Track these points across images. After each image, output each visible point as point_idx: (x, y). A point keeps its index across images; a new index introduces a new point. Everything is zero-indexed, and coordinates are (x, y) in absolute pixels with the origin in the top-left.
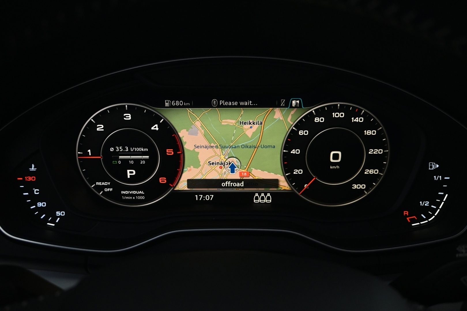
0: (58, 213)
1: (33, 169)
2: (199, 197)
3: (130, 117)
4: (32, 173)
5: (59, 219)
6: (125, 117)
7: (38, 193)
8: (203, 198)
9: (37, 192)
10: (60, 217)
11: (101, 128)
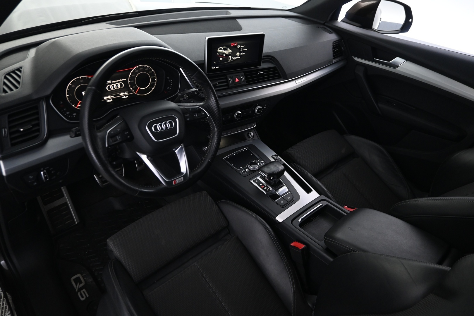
0: (74, 114)
1: (61, 103)
3: (82, 81)
6: (80, 81)
9: (65, 109)
10: (75, 115)
11: (73, 86)
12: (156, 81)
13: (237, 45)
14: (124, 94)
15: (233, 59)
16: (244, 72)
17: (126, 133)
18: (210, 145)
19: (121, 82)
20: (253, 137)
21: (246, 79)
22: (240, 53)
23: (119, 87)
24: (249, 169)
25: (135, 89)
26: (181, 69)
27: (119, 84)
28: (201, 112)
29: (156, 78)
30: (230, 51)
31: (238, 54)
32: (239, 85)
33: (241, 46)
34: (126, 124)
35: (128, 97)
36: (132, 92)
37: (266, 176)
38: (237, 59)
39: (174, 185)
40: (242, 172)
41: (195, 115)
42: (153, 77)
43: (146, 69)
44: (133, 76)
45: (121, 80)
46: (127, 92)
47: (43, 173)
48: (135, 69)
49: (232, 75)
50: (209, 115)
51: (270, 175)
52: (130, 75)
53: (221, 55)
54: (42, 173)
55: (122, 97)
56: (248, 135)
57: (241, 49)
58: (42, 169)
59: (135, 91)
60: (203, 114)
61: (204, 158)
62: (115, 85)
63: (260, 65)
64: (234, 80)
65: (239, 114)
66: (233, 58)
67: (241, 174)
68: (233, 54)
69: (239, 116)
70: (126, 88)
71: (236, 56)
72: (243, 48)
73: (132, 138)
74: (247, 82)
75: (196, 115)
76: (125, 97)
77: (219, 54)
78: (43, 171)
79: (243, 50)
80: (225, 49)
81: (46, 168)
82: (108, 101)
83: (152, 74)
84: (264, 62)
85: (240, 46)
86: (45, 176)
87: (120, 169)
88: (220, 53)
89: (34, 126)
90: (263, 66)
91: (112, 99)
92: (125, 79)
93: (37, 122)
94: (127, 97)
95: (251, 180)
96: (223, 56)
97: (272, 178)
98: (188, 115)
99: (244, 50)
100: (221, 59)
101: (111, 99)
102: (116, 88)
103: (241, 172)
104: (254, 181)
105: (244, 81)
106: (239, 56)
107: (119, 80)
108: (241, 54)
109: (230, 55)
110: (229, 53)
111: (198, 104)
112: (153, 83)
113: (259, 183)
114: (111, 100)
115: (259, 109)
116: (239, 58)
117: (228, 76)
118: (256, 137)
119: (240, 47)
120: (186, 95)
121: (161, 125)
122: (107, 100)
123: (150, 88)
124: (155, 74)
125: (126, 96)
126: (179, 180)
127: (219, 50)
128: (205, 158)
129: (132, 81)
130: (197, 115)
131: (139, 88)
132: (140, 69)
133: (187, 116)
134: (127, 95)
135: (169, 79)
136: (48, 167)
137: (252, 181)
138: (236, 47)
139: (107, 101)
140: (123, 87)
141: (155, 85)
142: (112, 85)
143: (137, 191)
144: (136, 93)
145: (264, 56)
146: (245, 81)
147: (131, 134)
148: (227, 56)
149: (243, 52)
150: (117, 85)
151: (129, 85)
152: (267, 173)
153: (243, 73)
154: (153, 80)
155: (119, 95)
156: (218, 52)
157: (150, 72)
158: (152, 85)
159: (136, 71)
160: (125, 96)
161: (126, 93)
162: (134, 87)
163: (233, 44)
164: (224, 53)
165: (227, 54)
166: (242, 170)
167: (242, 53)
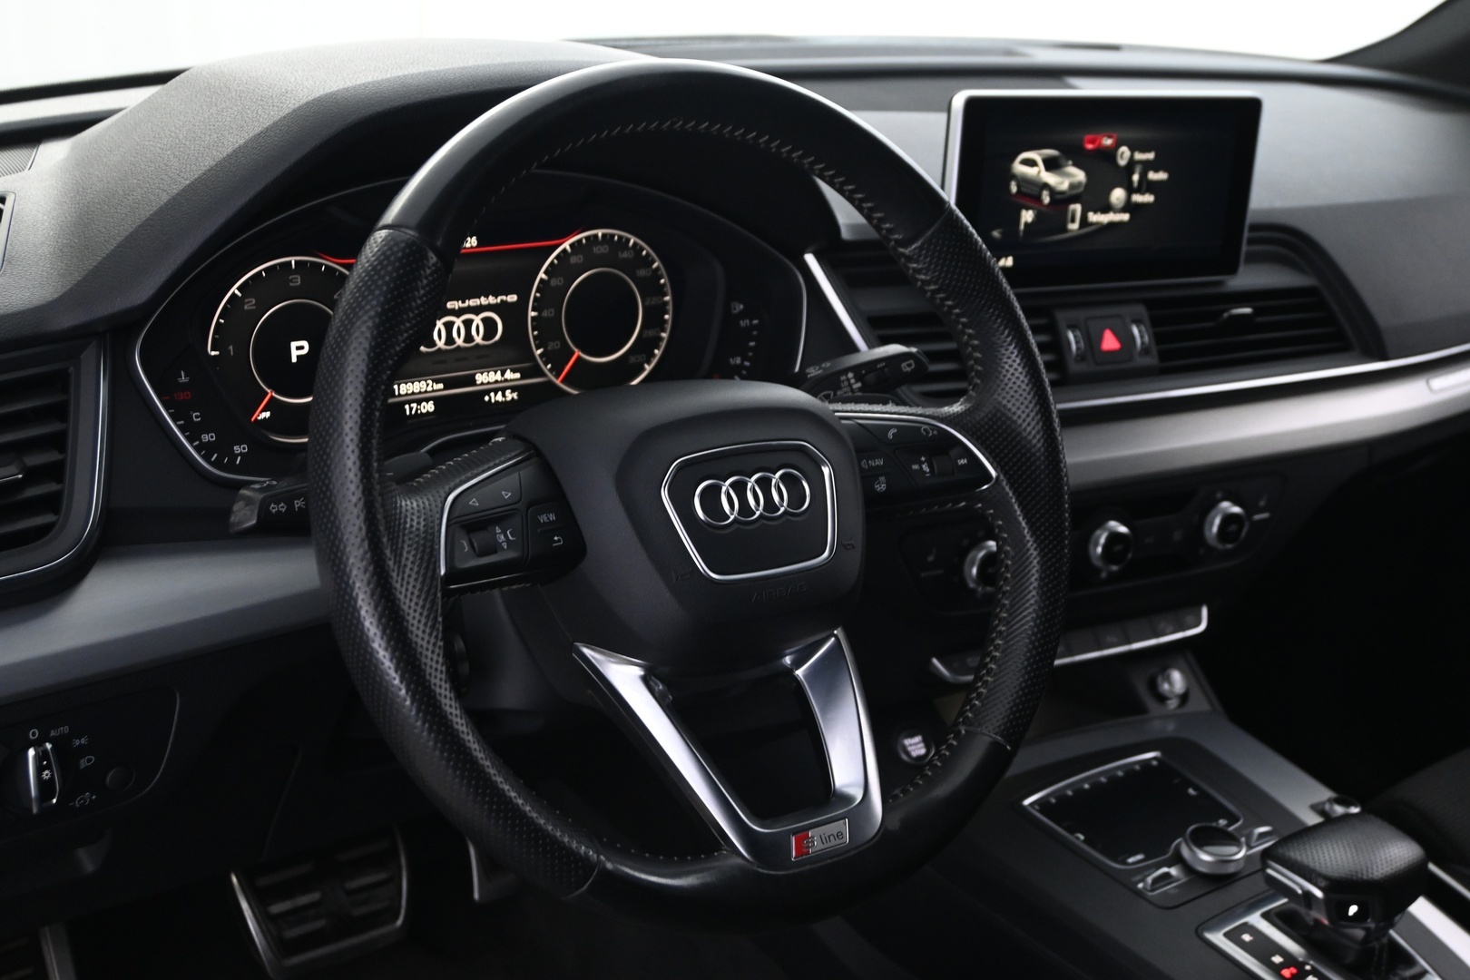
0: (237, 449)
1: (183, 379)
2: (411, 409)
3: (299, 280)
4: (184, 386)
5: (239, 458)
6: (291, 281)
7: (199, 419)
8: (417, 410)
9: (197, 417)
10: (241, 454)
11: (250, 304)
12: (668, 327)
13: (1118, 145)
14: (498, 376)
15: (1092, 224)
16: (1151, 305)
17: (543, 518)
18: (997, 648)
19: (489, 308)
20: (1184, 698)
21: (1158, 338)
22: (1130, 190)
23: (478, 339)
24: (1187, 868)
25: (558, 363)
26: (810, 259)
27: (477, 320)
28: (953, 453)
29: (670, 308)
30: (1079, 175)
31: (1118, 195)
32: (1120, 371)
33: (1139, 156)
34: (548, 472)
35: (515, 395)
36: (541, 374)
37: (1319, 894)
38: (1111, 225)
39: (797, 864)
40: (1149, 880)
41: (915, 467)
42: (654, 301)
43: (625, 255)
44: (554, 282)
45: (492, 300)
46: (514, 371)
47: (38, 759)
48: (566, 245)
49: (1080, 314)
50: (993, 473)
51: (1341, 888)
52: (542, 275)
53: (1032, 191)
54: (31, 752)
55: (487, 392)
56: (1153, 687)
57: (1138, 169)
58: (34, 734)
59: (557, 371)
60: (963, 462)
61: (964, 723)
62: (458, 322)
63: (1232, 270)
64: (1092, 342)
65: (1114, 537)
66: (1094, 217)
67: (1139, 894)
68: (1094, 197)
69: (1118, 548)
70: (508, 350)
71: (1107, 208)
72: (1148, 166)
73: (576, 548)
74: (1163, 356)
75: (925, 468)
76: (499, 397)
77: (1019, 186)
78: (38, 744)
79: (1143, 175)
80: (1051, 165)
81: (53, 733)
82: (414, 405)
83: (651, 287)
84: (1253, 259)
85: (1132, 156)
86: (46, 774)
87: (382, 876)
88: (1024, 181)
89: (33, 475)
90: (1249, 278)
91: (437, 400)
92: (513, 298)
93: (51, 457)
94: (510, 395)
95: (1213, 928)
96: (1038, 199)
97: (1353, 910)
98: (880, 462)
99: (1152, 176)
100: (1027, 216)
101: (427, 400)
102: (460, 342)
103: (1143, 880)
104: (1233, 936)
105: (1146, 351)
106: (1124, 210)
107: (483, 301)
108: (1137, 198)
109: (1075, 199)
110: (1072, 186)
111: (930, 411)
112: (651, 333)
113: (1262, 948)
114: (429, 407)
115: (1229, 519)
116: (1120, 224)
117: (1062, 317)
118: (1200, 703)
119: (1132, 163)
120: (850, 375)
121: (740, 488)
122: (410, 402)
123: (633, 359)
124: (668, 289)
125: (508, 392)
126: (826, 836)
127: (1019, 168)
128: (967, 722)
129: (545, 314)
130: (931, 466)
131: (578, 353)
132: (596, 250)
133: (871, 468)
134: (513, 389)
135: (742, 315)
136: (65, 729)
137: (1218, 938)
138: (1110, 154)
139: (407, 407)
140: (498, 337)
141: (663, 345)
142: (445, 324)
143: (586, 865)
144: (558, 382)
145: (1254, 228)
146: (1154, 349)
147: (569, 523)
148: (1062, 200)
149: (1146, 186)
150: (468, 324)
151: (531, 334)
152: (1326, 878)
153: (1140, 310)
154: (654, 320)
155: (472, 381)
156: (1014, 177)
157: (642, 273)
158: (644, 347)
159: (574, 260)
160: (503, 390)
161: (509, 375)
162: (553, 346)
163: (1092, 142)
164: (1046, 186)
165: (1062, 193)
166: (1142, 871)
167: (1140, 190)
